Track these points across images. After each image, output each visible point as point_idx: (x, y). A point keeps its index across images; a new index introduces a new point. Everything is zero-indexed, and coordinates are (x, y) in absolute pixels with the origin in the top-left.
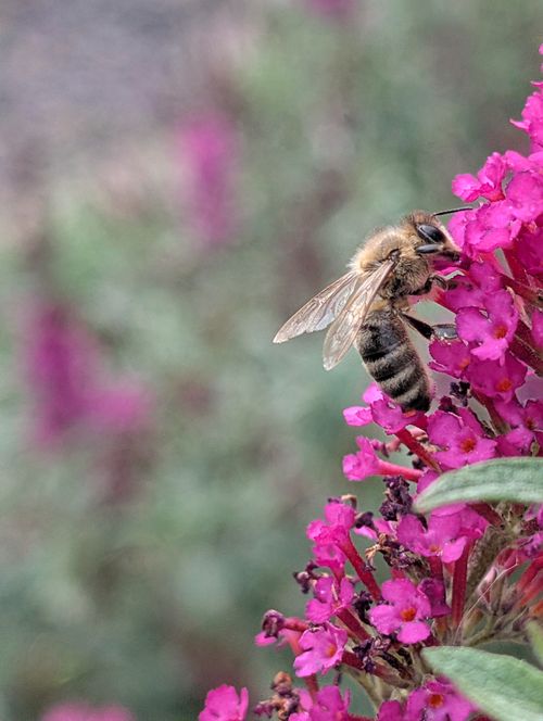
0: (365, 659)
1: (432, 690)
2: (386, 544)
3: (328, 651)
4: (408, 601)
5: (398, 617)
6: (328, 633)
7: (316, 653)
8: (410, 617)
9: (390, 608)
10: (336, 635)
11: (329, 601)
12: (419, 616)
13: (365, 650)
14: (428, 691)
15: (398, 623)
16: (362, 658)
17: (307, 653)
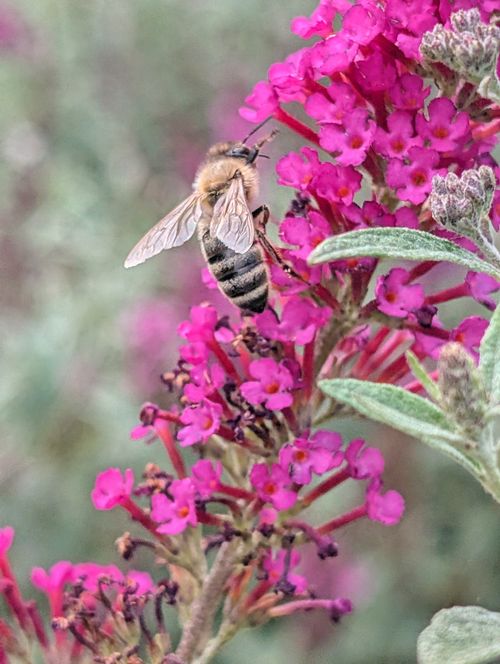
0: (237, 430)
1: (299, 447)
2: (248, 334)
3: (205, 425)
4: (272, 377)
5: (264, 390)
6: (205, 410)
7: (195, 427)
8: (275, 390)
9: (257, 384)
10: (212, 409)
11: (203, 384)
12: (282, 388)
13: (237, 421)
14: (295, 449)
15: (265, 396)
16: (234, 428)
17: (188, 428)
